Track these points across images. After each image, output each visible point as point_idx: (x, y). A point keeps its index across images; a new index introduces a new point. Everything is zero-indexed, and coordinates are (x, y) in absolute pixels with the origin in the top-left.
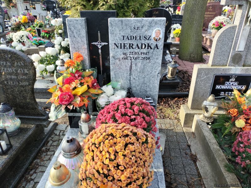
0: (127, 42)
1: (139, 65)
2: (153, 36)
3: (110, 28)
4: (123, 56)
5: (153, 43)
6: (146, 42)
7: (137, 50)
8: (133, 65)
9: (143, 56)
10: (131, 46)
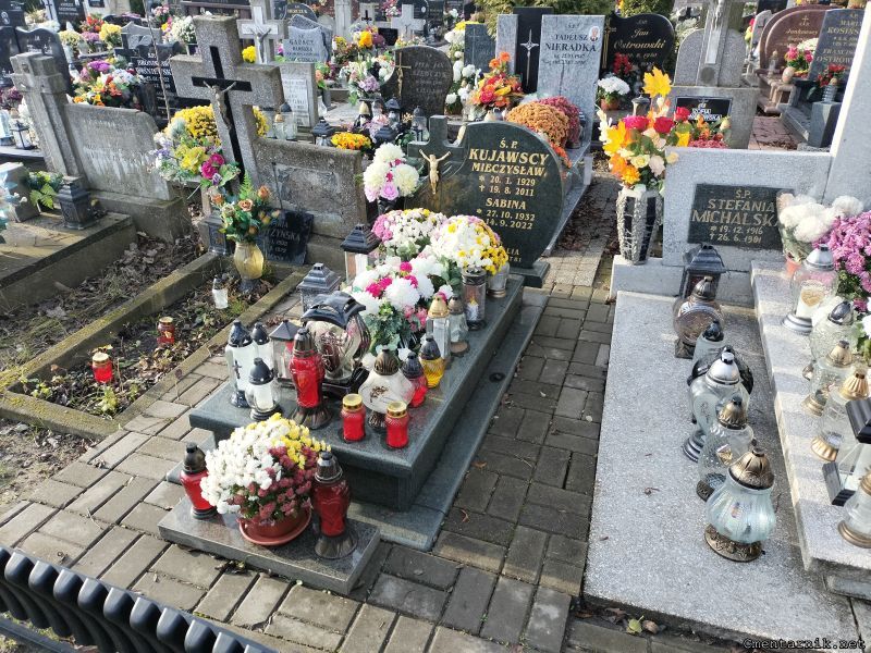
0: (561, 42)
1: (573, 70)
2: (590, 35)
3: (543, 26)
4: (554, 59)
5: (589, 43)
6: (582, 42)
7: (571, 52)
8: (566, 72)
9: (578, 59)
10: (564, 47)
